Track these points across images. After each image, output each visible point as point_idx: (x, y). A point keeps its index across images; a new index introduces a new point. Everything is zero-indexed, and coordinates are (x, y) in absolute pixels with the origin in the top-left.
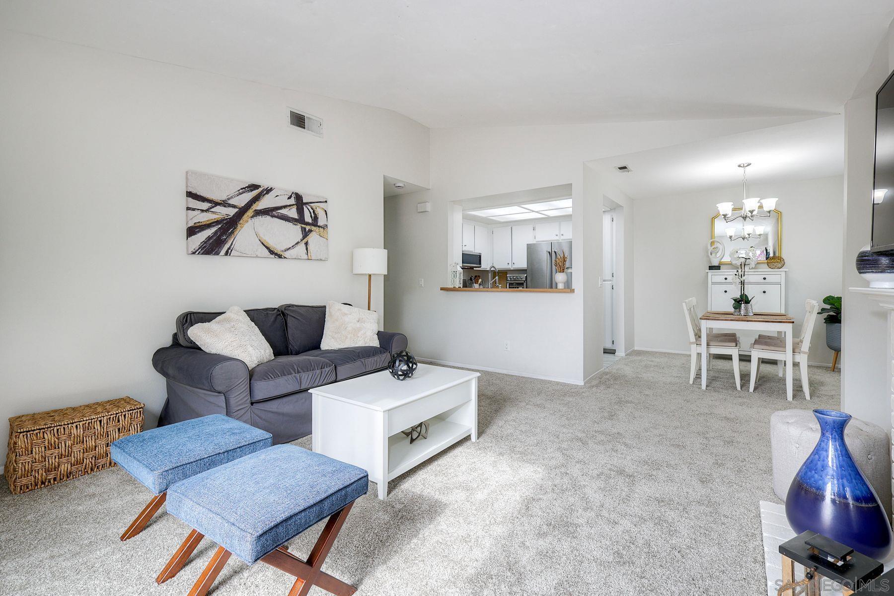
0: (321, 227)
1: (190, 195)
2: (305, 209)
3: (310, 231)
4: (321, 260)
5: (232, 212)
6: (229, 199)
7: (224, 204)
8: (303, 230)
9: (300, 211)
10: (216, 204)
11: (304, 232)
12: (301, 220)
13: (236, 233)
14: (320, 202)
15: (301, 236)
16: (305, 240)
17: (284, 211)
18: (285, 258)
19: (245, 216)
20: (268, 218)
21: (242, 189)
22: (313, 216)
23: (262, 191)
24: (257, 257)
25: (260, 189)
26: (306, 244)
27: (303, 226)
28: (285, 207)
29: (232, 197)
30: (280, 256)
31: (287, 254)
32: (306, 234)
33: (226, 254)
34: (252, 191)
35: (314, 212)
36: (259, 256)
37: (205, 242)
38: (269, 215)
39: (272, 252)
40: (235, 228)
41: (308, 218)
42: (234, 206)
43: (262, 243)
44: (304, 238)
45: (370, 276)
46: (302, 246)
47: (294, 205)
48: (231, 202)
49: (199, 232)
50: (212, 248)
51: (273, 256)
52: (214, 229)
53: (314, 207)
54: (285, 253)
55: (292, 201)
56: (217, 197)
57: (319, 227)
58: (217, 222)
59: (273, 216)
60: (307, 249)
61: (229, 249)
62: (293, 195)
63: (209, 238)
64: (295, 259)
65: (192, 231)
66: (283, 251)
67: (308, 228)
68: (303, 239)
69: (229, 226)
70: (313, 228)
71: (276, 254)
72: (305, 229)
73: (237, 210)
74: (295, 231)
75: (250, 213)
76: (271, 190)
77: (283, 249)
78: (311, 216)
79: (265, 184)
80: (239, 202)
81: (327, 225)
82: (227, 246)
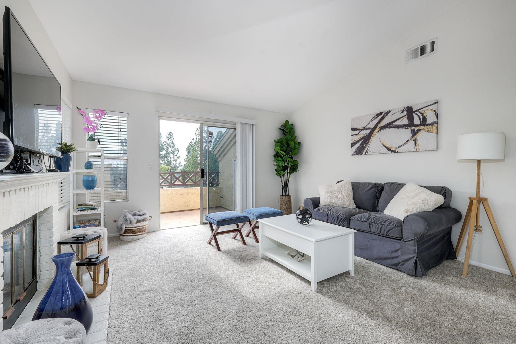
0: (430, 125)
1: (353, 129)
2: (415, 115)
3: (419, 130)
4: (429, 151)
5: (368, 132)
6: (367, 126)
7: (365, 129)
8: (413, 131)
9: (410, 118)
10: (361, 130)
11: (413, 133)
12: (411, 124)
13: (370, 143)
14: (429, 106)
15: (411, 136)
16: (414, 138)
17: (398, 123)
18: (398, 152)
19: (375, 132)
20: (388, 129)
21: (373, 118)
22: (421, 118)
23: (384, 115)
24: (381, 153)
25: (383, 114)
26: (415, 140)
27: (412, 128)
28: (398, 119)
29: (368, 124)
30: (394, 152)
31: (399, 150)
32: (414, 133)
33: (365, 154)
34: (378, 117)
35: (423, 115)
36: (382, 153)
37: (357, 149)
38: (387, 127)
39: (389, 150)
40: (370, 140)
41: (417, 121)
42: (369, 129)
43: (384, 145)
44: (413, 136)
45: (479, 162)
46: (412, 142)
47: (405, 116)
48: (368, 127)
49: (355, 145)
50: (359, 152)
51: (390, 152)
52: (360, 143)
53: (423, 112)
54: (399, 149)
55: (405, 113)
56: (361, 127)
57: (427, 125)
58: (362, 139)
59: (390, 128)
60: (415, 144)
61: (367, 151)
62: (405, 110)
63: (358, 147)
64: (406, 152)
65: (353, 145)
66: (396, 148)
67: (416, 129)
68: (412, 138)
69: (366, 139)
70: (422, 127)
71: (392, 151)
72: (414, 130)
73: (370, 130)
74: (407, 133)
75: (378, 129)
76: (390, 111)
77: (397, 146)
78: (420, 119)
79: (385, 110)
80: (372, 125)
81: (437, 122)
82: (366, 150)
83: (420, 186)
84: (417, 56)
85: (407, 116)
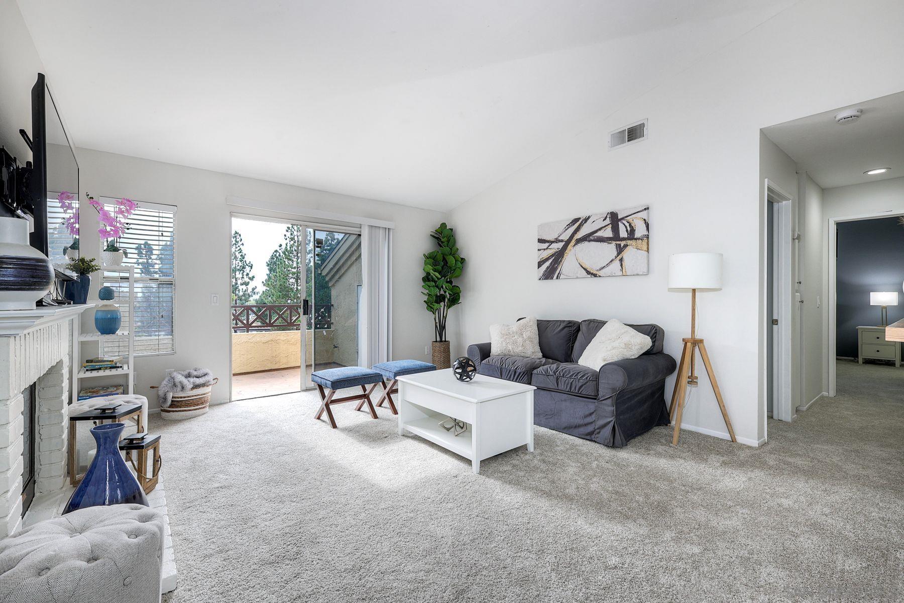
0: (639, 239)
1: (541, 241)
2: (620, 225)
3: (626, 246)
4: (638, 275)
5: (560, 245)
6: (559, 236)
7: (557, 241)
8: (618, 247)
9: (615, 229)
10: (552, 242)
11: (618, 249)
12: (616, 237)
13: (563, 261)
14: (638, 212)
15: (615, 253)
16: (620, 257)
17: (599, 234)
18: (600, 276)
19: (569, 246)
20: (586, 243)
21: (567, 226)
22: (629, 229)
23: (582, 222)
24: (577, 278)
25: (580, 221)
26: (621, 260)
27: (618, 242)
28: (600, 229)
29: (561, 234)
30: (595, 275)
31: (601, 273)
32: (620, 250)
33: (557, 278)
34: (574, 224)
35: (630, 225)
36: (579, 276)
37: (546, 271)
38: (586, 240)
39: (588, 272)
40: (563, 257)
41: (623, 233)
42: (562, 241)
43: (581, 266)
44: (618, 254)
45: (694, 291)
46: (617, 263)
47: (609, 225)
48: (560, 238)
49: (542, 264)
50: (549, 275)
51: (589, 276)
52: (550, 261)
53: (631, 221)
54: (601, 272)
55: (608, 221)
56: (551, 238)
57: (636, 239)
58: (552, 256)
59: (589, 241)
60: (622, 265)
61: (559, 274)
62: (608, 216)
63: (548, 268)
64: (609, 276)
65: (540, 264)
66: (598, 270)
67: (623, 243)
68: (618, 256)
69: (559, 256)
70: (629, 242)
71: (592, 274)
72: (620, 245)
73: (564, 243)
74: (610, 249)
75: (573, 242)
76: (589, 217)
77: (598, 268)
78: (627, 231)
79: (583, 215)
80: (565, 237)
81: (648, 235)
82: (558, 272)
83: (625, 324)
84: (623, 142)
85: (610, 226)
